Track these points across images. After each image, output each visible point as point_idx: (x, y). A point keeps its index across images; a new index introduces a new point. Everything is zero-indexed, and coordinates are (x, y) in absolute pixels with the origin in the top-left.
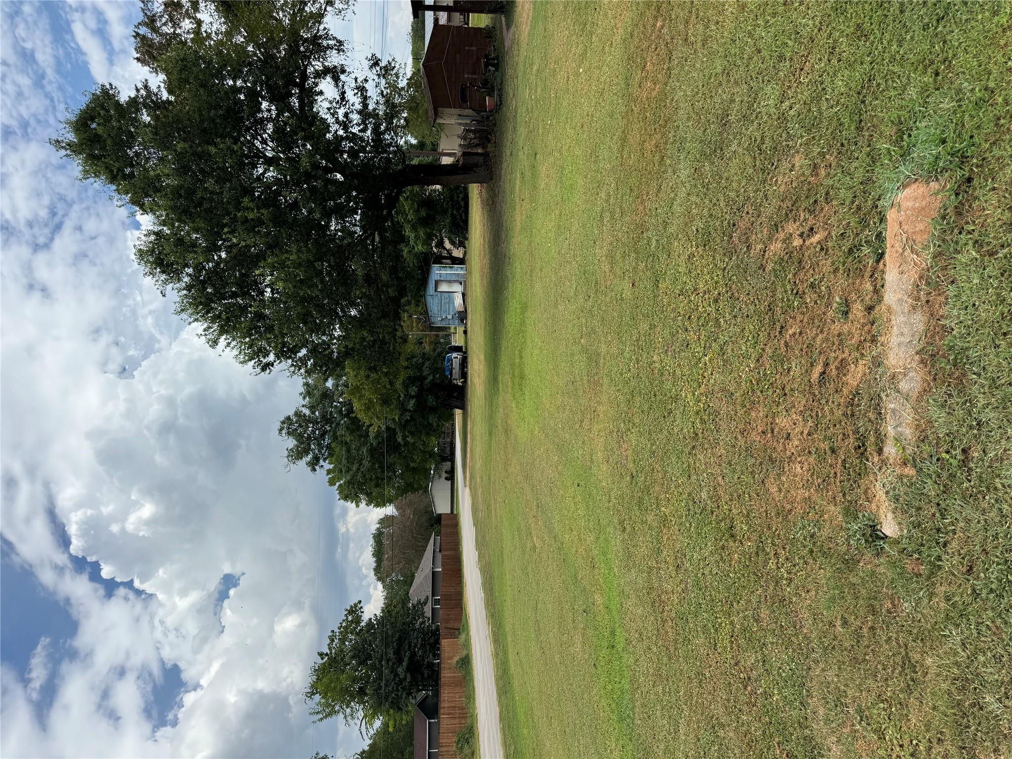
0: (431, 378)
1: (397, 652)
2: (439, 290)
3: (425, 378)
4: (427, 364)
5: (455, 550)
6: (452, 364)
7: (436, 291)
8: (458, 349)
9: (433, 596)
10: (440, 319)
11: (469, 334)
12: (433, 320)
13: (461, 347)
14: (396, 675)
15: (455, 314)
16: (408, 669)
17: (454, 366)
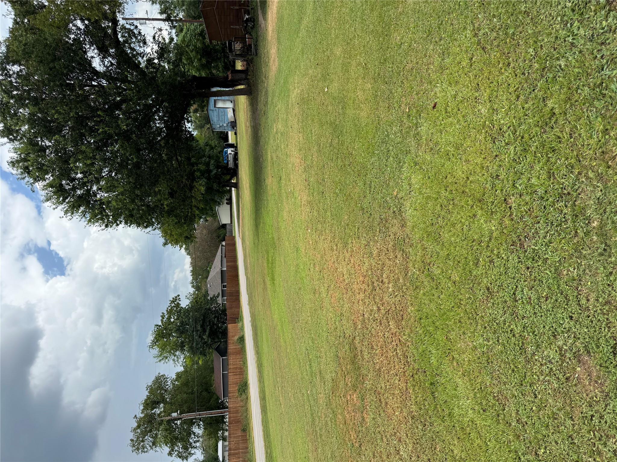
0: (215, 172)
1: (202, 326)
2: (217, 106)
3: (211, 171)
4: (212, 162)
5: (234, 262)
6: (228, 158)
7: (215, 107)
8: (232, 146)
9: (222, 283)
10: (218, 126)
11: (238, 135)
12: (214, 127)
13: (234, 144)
14: (202, 339)
15: (229, 123)
16: (209, 336)
17: (229, 159)
